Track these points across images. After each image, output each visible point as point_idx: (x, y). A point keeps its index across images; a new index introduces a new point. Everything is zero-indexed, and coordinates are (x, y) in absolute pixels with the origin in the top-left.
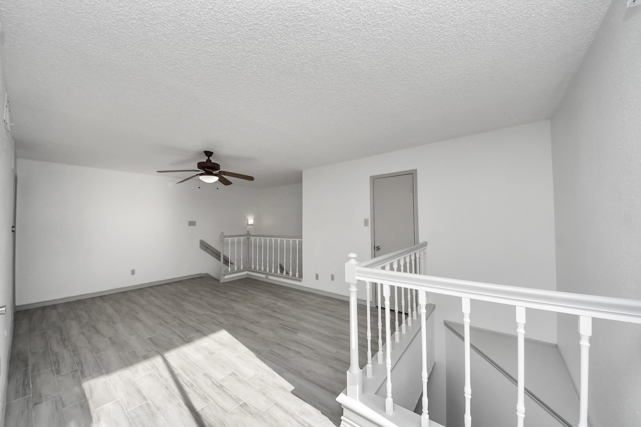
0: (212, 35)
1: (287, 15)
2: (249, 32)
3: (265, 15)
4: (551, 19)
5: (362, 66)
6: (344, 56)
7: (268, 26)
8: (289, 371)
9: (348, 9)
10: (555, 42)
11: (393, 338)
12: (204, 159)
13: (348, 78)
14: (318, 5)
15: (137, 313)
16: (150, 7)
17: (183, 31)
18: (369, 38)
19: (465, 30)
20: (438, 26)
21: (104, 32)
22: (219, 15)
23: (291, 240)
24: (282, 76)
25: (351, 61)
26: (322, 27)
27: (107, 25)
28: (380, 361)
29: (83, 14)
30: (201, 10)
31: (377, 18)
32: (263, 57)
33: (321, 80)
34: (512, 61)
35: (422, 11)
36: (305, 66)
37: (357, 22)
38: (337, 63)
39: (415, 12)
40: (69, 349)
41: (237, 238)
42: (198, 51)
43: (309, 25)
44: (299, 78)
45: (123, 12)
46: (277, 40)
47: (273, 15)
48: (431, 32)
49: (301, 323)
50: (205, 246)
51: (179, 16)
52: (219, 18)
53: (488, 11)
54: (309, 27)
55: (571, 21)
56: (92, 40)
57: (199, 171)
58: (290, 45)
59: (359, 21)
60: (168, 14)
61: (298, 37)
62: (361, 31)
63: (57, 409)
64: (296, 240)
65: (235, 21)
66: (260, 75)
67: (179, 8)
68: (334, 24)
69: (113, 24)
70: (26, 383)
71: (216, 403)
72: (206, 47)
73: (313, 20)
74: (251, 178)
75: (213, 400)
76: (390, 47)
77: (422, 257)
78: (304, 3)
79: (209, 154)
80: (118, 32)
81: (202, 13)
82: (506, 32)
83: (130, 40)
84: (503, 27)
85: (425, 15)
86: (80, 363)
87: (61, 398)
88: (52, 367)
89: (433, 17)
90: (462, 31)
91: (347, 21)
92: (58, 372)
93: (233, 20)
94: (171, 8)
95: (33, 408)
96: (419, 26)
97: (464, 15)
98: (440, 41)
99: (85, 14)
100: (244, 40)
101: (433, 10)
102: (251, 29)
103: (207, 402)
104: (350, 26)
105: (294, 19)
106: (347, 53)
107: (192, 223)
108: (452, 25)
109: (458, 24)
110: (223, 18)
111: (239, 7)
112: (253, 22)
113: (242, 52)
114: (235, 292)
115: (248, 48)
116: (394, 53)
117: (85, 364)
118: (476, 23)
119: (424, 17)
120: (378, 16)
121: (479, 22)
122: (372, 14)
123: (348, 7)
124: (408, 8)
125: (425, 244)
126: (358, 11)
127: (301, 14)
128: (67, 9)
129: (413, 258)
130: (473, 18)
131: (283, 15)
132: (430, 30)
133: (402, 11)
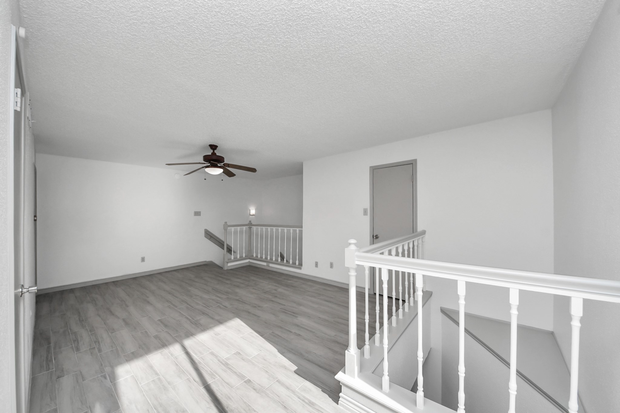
0: (219, 36)
1: (290, 16)
2: (254, 32)
3: (269, 16)
4: (550, 12)
5: (363, 60)
6: (345, 51)
7: (272, 26)
8: (290, 351)
9: (349, 8)
10: (554, 33)
11: (390, 323)
12: (210, 152)
13: (349, 72)
14: (320, 5)
15: (148, 297)
16: (161, 11)
17: (191, 33)
18: (370, 34)
19: (464, 24)
20: (438, 21)
21: (118, 35)
22: (226, 17)
23: (291, 229)
24: (285, 72)
25: (353, 56)
26: (324, 25)
27: (120, 28)
28: (377, 343)
29: (99, 19)
30: (208, 13)
31: (378, 15)
32: (267, 55)
33: (322, 75)
34: (512, 52)
35: (422, 7)
36: (308, 62)
37: (358, 20)
38: (338, 59)
39: (415, 9)
40: (87, 330)
41: (240, 228)
42: (206, 51)
43: (311, 23)
44: (302, 73)
45: (136, 17)
46: (280, 38)
47: (277, 16)
48: (431, 27)
49: (301, 308)
50: (209, 235)
51: (187, 19)
52: (225, 20)
53: (487, 5)
54: (312, 25)
55: (569, 13)
56: (107, 43)
57: (205, 163)
58: (293, 43)
59: (360, 18)
60: (177, 17)
61: (301, 36)
62: (362, 27)
63: (77, 382)
64: (296, 230)
65: (241, 23)
66: (264, 71)
67: (188, 12)
68: (336, 22)
69: (126, 28)
70: (49, 359)
71: (222, 379)
72: (213, 47)
73: (315, 19)
74: (253, 170)
75: (219, 376)
76: (391, 42)
77: (420, 245)
78: (307, 4)
79: (214, 148)
80: (131, 35)
81: (210, 16)
82: (506, 25)
83: (142, 42)
84: (502, 20)
85: (424, 11)
86: (97, 342)
87: (81, 372)
88: (72, 345)
89: (432, 13)
90: (462, 25)
91: (348, 19)
92: (78, 349)
93: (239, 21)
94: (180, 12)
95: (56, 380)
96: (419, 21)
97: (463, 10)
98: (440, 35)
99: (100, 19)
100: (249, 40)
101: (432, 6)
102: (256, 29)
103: (214, 378)
104: (351, 23)
105: (297, 19)
106: (348, 48)
107: (197, 214)
108: (451, 20)
109: (458, 18)
110: (229, 20)
111: (244, 10)
112: (258, 22)
113: (247, 51)
114: (238, 278)
115: (253, 46)
116: (395, 48)
117: (102, 343)
118: (475, 17)
119: (423, 13)
120: (379, 14)
121: (478, 16)
122: (373, 11)
123: (349, 6)
124: (408, 5)
125: (424, 233)
126: (359, 10)
127: (304, 14)
128: (84, 15)
129: (411, 246)
130: (472, 12)
131: (286, 15)
132: (430, 25)
133: (402, 8)
